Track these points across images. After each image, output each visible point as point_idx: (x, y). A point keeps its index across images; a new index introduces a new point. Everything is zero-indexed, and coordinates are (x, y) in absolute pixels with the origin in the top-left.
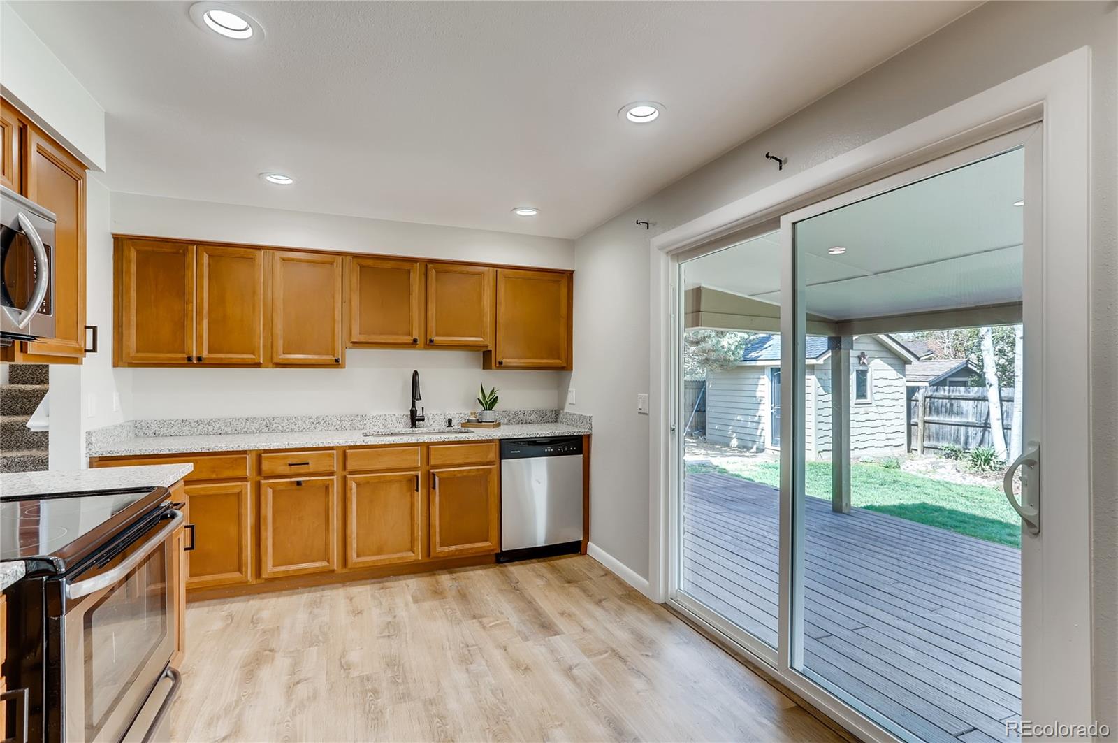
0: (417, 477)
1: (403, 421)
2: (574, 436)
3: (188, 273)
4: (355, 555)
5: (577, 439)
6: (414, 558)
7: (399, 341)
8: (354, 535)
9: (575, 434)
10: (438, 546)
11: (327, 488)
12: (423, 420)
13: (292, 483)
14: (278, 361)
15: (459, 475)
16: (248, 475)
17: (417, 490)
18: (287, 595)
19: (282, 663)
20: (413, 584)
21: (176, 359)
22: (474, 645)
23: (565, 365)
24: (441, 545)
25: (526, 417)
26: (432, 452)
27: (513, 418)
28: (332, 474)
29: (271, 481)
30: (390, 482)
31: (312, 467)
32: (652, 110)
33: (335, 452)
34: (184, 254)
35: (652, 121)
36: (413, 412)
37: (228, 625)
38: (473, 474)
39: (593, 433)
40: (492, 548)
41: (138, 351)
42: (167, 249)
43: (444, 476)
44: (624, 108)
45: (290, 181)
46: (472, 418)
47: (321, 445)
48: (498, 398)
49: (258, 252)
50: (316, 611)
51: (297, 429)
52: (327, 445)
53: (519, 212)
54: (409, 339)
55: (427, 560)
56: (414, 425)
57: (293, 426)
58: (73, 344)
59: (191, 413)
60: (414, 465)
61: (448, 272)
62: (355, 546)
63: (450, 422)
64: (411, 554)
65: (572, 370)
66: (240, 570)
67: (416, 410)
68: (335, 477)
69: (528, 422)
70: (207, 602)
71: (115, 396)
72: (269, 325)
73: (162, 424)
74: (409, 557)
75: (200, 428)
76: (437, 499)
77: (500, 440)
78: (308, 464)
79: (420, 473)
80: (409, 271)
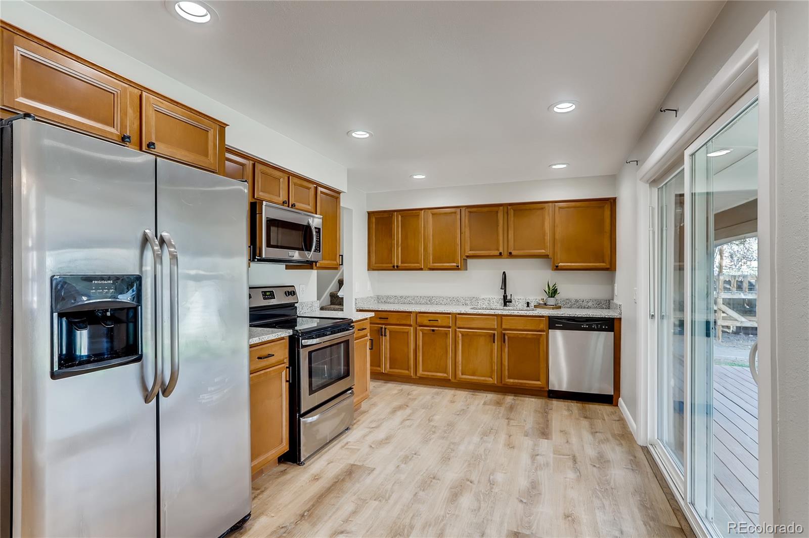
0: (494, 334)
1: (500, 302)
2: (605, 318)
3: (393, 226)
4: (460, 374)
5: (607, 320)
6: (493, 382)
7: (491, 254)
8: (460, 362)
9: (606, 317)
10: (506, 377)
11: (446, 334)
12: (511, 302)
13: (430, 330)
14: (431, 267)
15: (520, 336)
16: (412, 323)
17: (494, 342)
18: (428, 387)
19: (408, 411)
20: (490, 396)
21: (389, 267)
22: (495, 430)
23: (608, 267)
24: (509, 378)
25: (585, 303)
26: (504, 321)
27: (574, 304)
28: (449, 327)
29: (421, 328)
30: (480, 335)
31: (440, 323)
32: (572, 104)
33: (451, 316)
34: (392, 217)
35: (573, 110)
36: (505, 297)
37: (398, 393)
38: (530, 336)
39: (622, 317)
40: (541, 386)
41: (375, 263)
42: (386, 215)
43: (512, 336)
44: (550, 107)
45: (424, 177)
46: (541, 302)
47: (444, 312)
48: (558, 290)
49: (421, 211)
50: (435, 396)
51: (443, 303)
52: (447, 312)
53: (554, 167)
54: (497, 253)
55: (500, 385)
56: (505, 305)
57: (441, 302)
58: (335, 262)
59: (399, 293)
60: (493, 327)
61: (521, 210)
62: (460, 368)
63: (528, 304)
64: (491, 379)
65: (616, 270)
66: (408, 370)
67: (507, 296)
68: (450, 329)
69: (587, 307)
70: (397, 383)
71: (369, 284)
72: (425, 249)
73: (388, 297)
74: (490, 380)
75: (402, 300)
76: (506, 350)
77: (549, 316)
78: (437, 321)
79: (496, 332)
80: (497, 212)
